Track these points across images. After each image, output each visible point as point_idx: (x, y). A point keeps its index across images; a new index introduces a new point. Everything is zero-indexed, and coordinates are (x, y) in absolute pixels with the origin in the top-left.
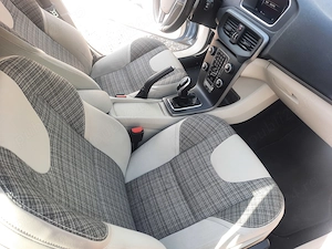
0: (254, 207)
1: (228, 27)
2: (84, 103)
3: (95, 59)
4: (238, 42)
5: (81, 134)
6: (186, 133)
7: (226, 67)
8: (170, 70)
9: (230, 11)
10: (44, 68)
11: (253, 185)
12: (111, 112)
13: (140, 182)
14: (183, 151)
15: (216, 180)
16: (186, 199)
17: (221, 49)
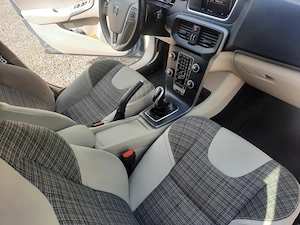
0: (274, 195)
1: (182, 31)
2: (72, 146)
3: (57, 95)
4: (198, 42)
5: (79, 182)
6: (176, 141)
7: (194, 67)
8: (140, 85)
9: (180, 16)
10: (20, 124)
11: (261, 172)
12: (97, 145)
13: (146, 207)
14: (178, 160)
15: (224, 179)
16: (200, 208)
17: (182, 52)
